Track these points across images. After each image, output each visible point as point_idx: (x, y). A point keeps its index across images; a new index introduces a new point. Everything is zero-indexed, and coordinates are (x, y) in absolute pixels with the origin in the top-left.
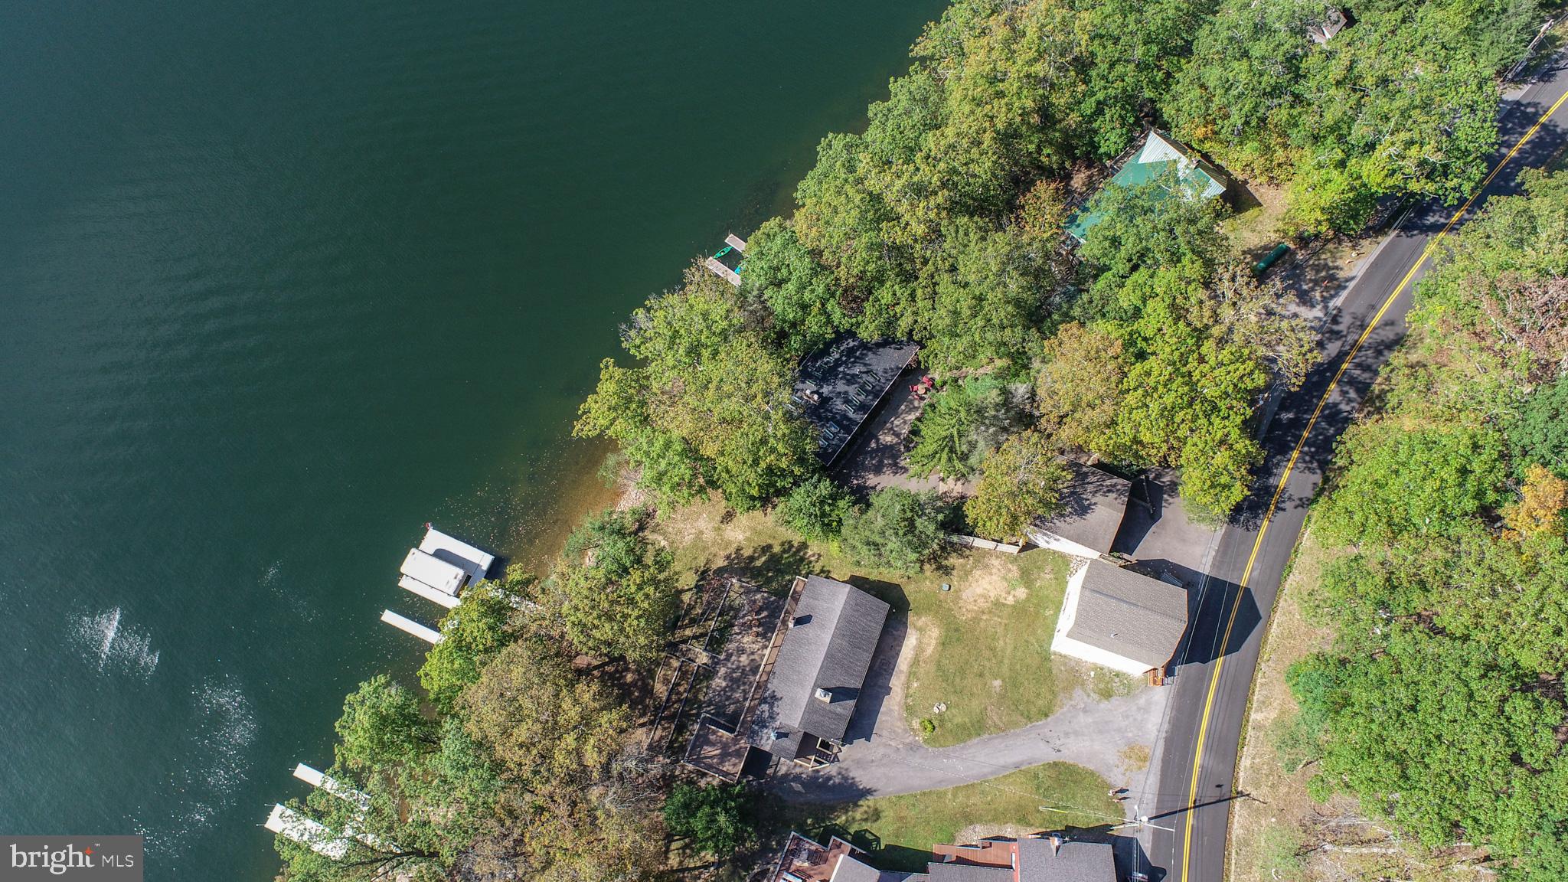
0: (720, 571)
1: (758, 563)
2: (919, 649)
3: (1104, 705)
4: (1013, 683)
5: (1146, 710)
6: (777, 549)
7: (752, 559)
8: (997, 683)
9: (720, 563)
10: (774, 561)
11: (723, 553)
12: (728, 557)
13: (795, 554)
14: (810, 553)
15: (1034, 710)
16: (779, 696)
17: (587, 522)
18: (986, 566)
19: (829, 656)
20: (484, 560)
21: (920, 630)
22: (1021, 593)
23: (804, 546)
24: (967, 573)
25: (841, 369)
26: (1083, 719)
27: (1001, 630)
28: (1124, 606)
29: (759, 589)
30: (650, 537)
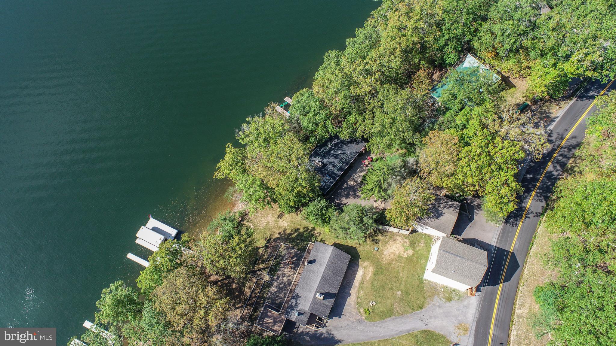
0: (276, 239)
1: (293, 236)
2: (364, 277)
3: (448, 304)
4: (406, 293)
5: (467, 307)
6: (301, 230)
7: (290, 234)
8: (399, 293)
9: (276, 236)
10: (300, 235)
11: (278, 232)
12: (280, 233)
13: (309, 233)
14: (316, 232)
15: (415, 306)
16: (300, 296)
17: (219, 217)
18: (394, 240)
19: (323, 278)
20: (173, 232)
21: (364, 268)
22: (410, 252)
23: (314, 229)
24: (386, 243)
25: (332, 152)
26: (438, 311)
27: (401, 269)
28: (459, 258)
29: (293, 248)
30: (246, 224)
